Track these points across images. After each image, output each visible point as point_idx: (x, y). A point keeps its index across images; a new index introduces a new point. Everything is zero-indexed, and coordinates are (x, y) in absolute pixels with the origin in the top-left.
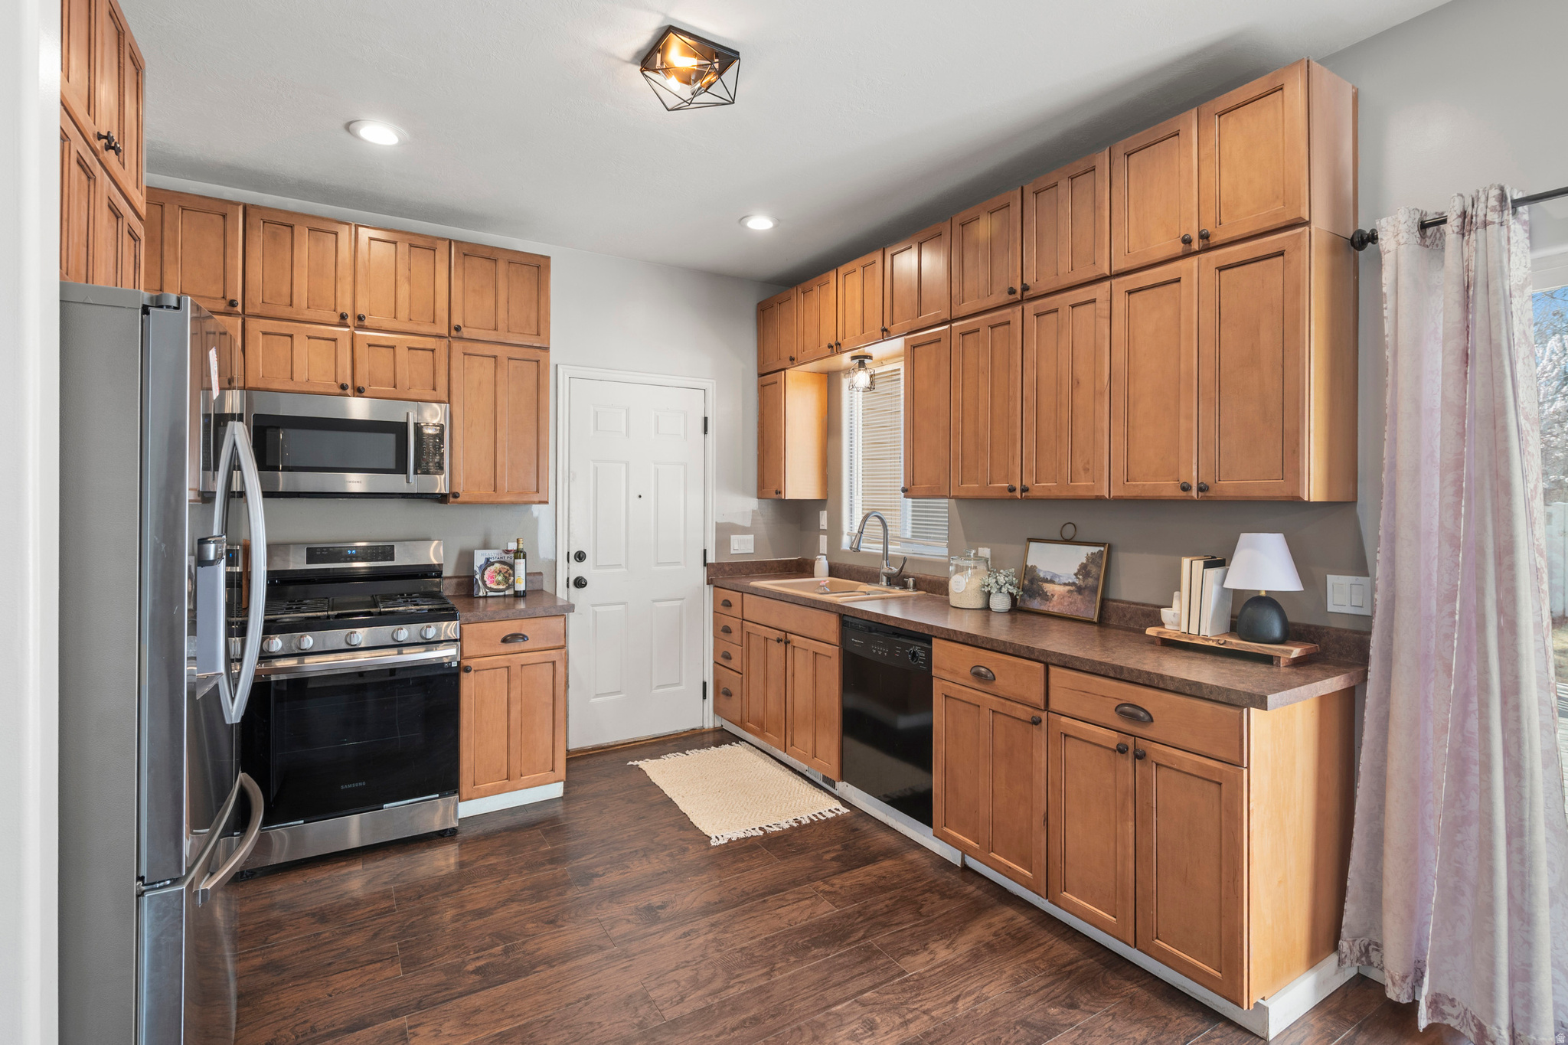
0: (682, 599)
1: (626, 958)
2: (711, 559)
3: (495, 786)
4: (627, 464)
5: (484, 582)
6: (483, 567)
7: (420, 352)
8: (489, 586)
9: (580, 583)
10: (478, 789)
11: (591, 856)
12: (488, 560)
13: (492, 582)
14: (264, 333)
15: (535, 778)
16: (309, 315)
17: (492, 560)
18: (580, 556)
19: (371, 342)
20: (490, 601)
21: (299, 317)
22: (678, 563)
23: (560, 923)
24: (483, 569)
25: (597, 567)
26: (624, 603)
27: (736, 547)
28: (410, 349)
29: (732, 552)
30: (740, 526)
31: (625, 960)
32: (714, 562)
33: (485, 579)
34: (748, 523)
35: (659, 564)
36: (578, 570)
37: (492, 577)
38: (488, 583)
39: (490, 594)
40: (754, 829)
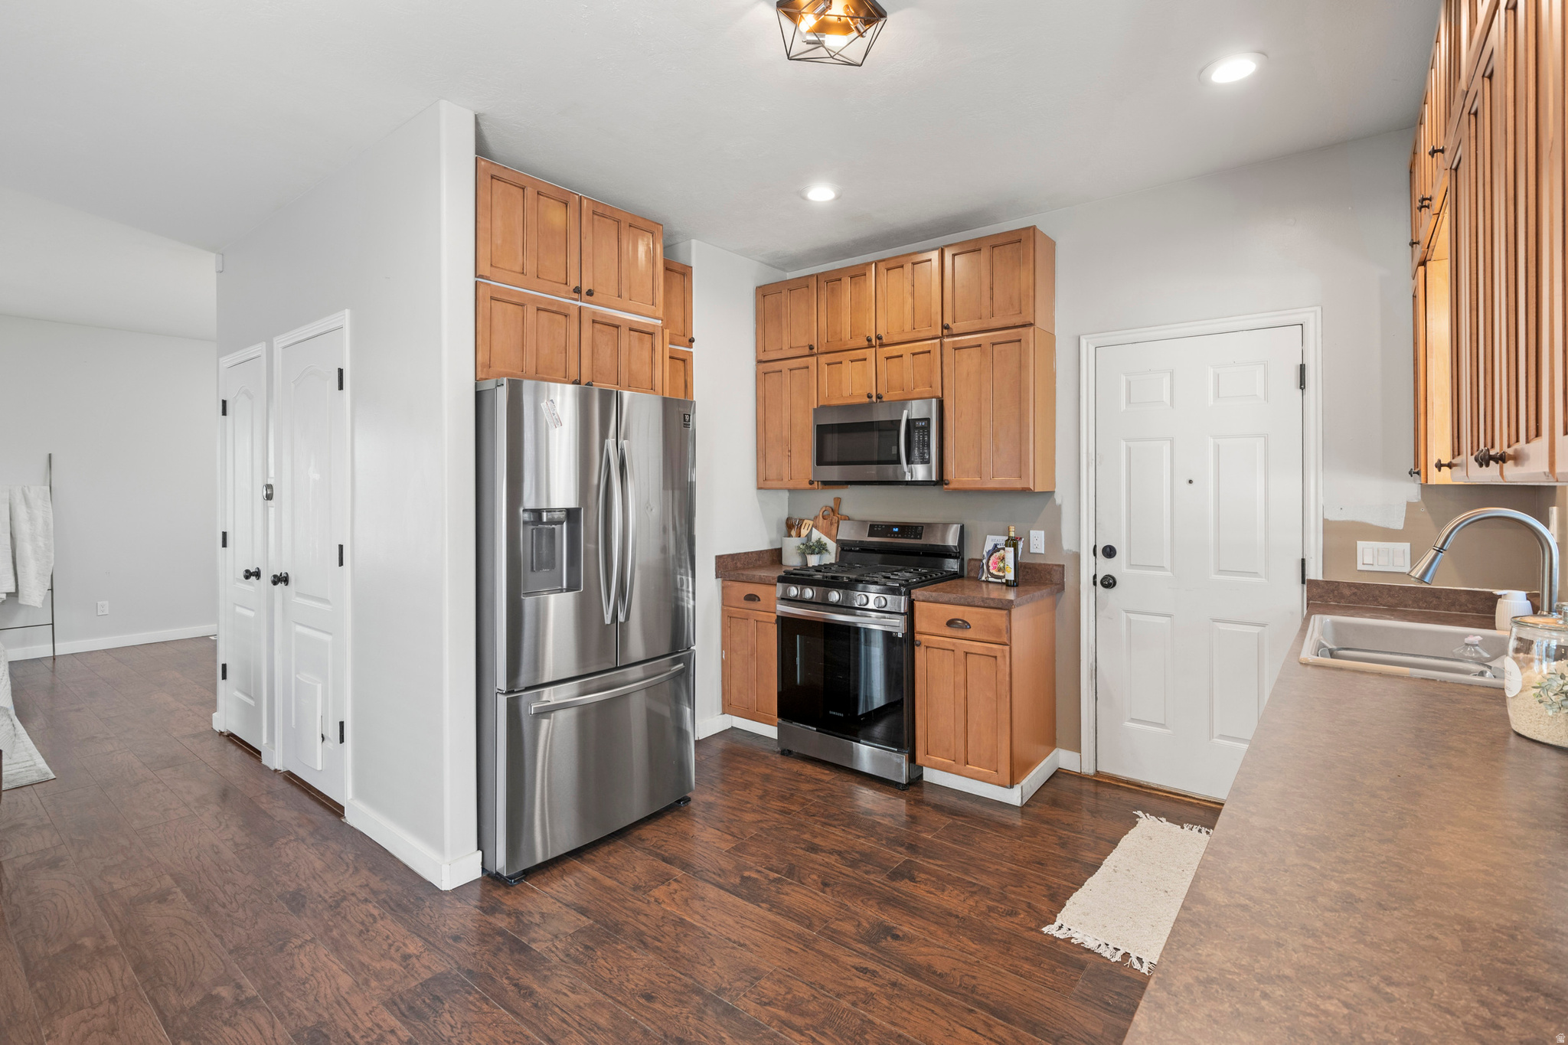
0: (1263, 625)
1: (804, 945)
2: (1315, 573)
3: (943, 762)
4: (1172, 441)
5: (988, 567)
6: (991, 553)
7: (921, 355)
8: (991, 571)
9: (1109, 582)
10: (929, 759)
11: (940, 863)
12: (996, 545)
13: (994, 568)
14: (828, 364)
15: (979, 772)
16: (852, 344)
17: (999, 547)
18: (1110, 552)
19: (887, 356)
20: (991, 586)
21: (846, 347)
22: (1255, 574)
23: (828, 889)
24: (991, 554)
25: (1131, 566)
26: (1169, 616)
27: (1368, 560)
28: (914, 354)
29: (1360, 567)
30: (1376, 527)
31: (802, 946)
32: (1320, 578)
33: (990, 564)
34: (1398, 524)
35: (1220, 572)
36: (1106, 567)
37: (995, 563)
38: (991, 568)
39: (991, 579)
40: (1107, 945)
